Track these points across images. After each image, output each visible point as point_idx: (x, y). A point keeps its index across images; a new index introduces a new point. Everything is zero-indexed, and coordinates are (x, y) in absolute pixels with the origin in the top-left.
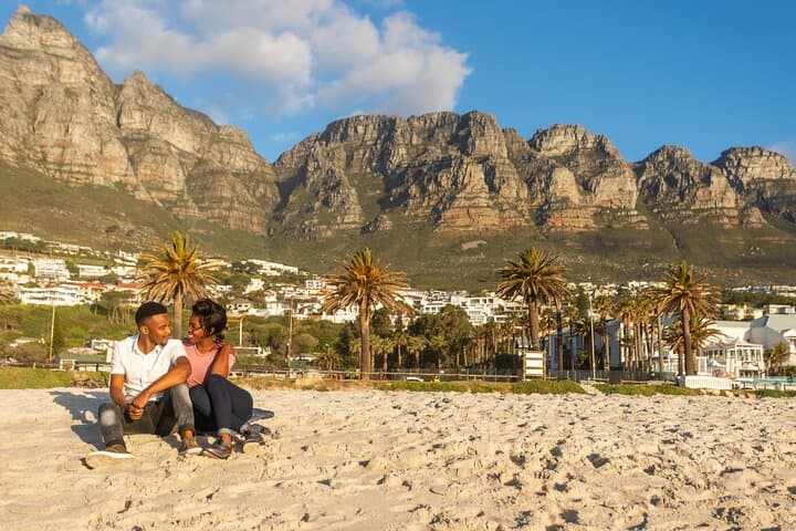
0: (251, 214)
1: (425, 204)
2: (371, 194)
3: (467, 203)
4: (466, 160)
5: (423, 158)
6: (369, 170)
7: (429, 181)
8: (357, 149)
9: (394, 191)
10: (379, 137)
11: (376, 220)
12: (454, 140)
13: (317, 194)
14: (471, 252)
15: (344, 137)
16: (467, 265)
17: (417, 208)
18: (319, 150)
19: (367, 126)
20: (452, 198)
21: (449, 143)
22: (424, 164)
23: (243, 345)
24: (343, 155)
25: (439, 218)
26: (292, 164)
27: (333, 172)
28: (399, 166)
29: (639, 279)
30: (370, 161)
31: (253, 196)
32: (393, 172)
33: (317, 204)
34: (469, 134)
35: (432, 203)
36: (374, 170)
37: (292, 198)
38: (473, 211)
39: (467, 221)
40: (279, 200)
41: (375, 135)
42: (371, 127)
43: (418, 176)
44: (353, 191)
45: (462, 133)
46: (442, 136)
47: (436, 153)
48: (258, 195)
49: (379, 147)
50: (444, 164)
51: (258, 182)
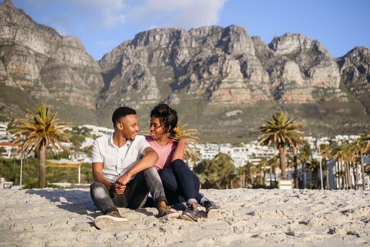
0: (85, 95)
1: (201, 87)
2: (165, 80)
3: (229, 86)
4: (228, 57)
5: (199, 56)
6: (163, 64)
7: (204, 71)
8: (156, 50)
9: (180, 78)
10: (170, 43)
11: (169, 98)
12: (220, 44)
13: (129, 81)
14: (232, 118)
15: (147, 43)
16: (230, 127)
17: (196, 89)
18: (130, 51)
19: (161, 35)
20: (219, 83)
21: (217, 46)
22: (200, 60)
23: (81, 183)
24: (147, 55)
25: (211, 95)
26: (112, 62)
27: (139, 66)
28: (183, 62)
29: (342, 134)
30: (164, 58)
31: (86, 82)
32: (180, 66)
33: (129, 88)
34: (229, 40)
35: (206, 86)
36: (167, 64)
37: (112, 84)
38: (233, 91)
39: (229, 97)
40: (103, 85)
41: (167, 41)
42: (165, 36)
43: (197, 68)
44: (153, 78)
45: (225, 39)
46: (212, 42)
47: (208, 53)
48: (89, 82)
49: (170, 49)
50: (213, 60)
51: (89, 74)
